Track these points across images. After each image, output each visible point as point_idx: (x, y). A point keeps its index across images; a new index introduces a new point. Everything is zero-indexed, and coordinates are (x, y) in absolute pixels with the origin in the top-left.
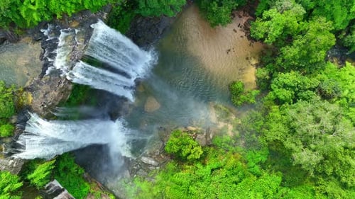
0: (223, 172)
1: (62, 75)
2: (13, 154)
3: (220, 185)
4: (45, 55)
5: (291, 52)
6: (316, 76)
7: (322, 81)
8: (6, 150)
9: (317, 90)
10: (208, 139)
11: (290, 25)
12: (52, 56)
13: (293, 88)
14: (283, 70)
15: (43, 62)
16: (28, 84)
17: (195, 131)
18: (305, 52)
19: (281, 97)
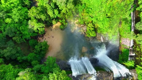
0: (90, 14)
1: (97, 76)
2: (130, 75)
3: (95, 13)
5: (43, 17)
6: (46, 7)
7: (46, 4)
8: (131, 78)
9: (50, 4)
10: (83, 26)
11: (36, 22)
13: (53, 10)
14: (49, 17)
17: (84, 31)
18: (41, 13)
19: (58, 12)
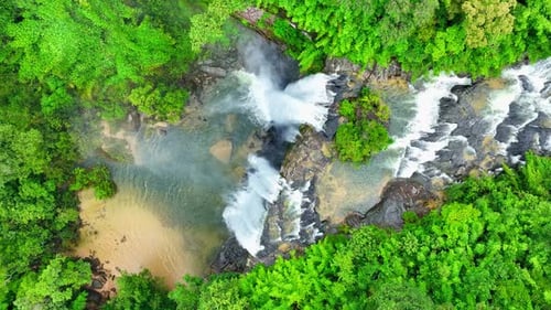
1: (291, 182)
2: (339, 78)
4: (313, 204)
12: (305, 205)
13: (22, 200)
15: (315, 195)
16: (329, 167)
17: (156, 121)
18: (8, 250)
19: (35, 185)
